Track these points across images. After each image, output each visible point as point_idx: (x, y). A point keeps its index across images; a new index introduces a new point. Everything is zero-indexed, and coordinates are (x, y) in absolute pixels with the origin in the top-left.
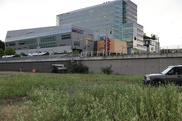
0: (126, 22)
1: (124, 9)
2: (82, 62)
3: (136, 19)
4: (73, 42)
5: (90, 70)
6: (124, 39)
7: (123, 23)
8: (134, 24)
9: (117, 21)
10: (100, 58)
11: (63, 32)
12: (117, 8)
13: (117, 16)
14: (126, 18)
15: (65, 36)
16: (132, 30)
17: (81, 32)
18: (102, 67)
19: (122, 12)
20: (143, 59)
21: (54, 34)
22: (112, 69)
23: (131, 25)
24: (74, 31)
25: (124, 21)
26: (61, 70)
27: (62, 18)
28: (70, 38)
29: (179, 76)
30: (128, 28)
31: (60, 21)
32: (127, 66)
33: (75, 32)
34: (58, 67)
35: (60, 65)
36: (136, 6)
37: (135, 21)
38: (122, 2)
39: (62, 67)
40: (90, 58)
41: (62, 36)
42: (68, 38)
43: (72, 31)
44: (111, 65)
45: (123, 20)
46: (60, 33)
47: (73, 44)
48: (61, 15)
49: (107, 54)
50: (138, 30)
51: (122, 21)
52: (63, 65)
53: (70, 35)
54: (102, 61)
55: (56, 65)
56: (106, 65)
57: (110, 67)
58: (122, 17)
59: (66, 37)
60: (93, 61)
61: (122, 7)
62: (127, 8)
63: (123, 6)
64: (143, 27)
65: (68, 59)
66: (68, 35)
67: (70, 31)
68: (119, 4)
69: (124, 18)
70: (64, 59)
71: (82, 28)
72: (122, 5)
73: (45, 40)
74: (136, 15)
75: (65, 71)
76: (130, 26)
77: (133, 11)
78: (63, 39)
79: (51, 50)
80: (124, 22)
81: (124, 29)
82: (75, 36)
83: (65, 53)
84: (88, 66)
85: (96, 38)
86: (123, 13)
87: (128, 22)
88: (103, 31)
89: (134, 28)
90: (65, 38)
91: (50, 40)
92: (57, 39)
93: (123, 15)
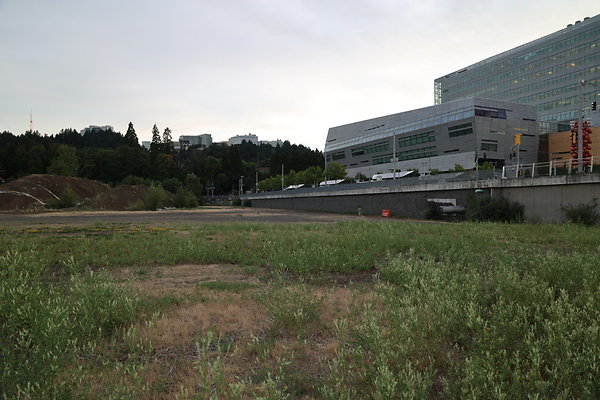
2: (505, 193)
4: (479, 142)
5: (527, 213)
10: (560, 181)
11: (452, 119)
15: (456, 127)
17: (500, 114)
18: (565, 204)
21: (431, 125)
24: (480, 113)
26: (450, 214)
27: (448, 85)
28: (470, 131)
31: (444, 91)
33: (484, 115)
34: (442, 204)
35: (448, 201)
39: (451, 205)
40: (528, 182)
41: (450, 129)
42: (465, 132)
43: (476, 114)
44: (595, 200)
46: (446, 122)
47: (480, 146)
48: (446, 76)
49: (580, 169)
52: (454, 201)
53: (470, 124)
54: (564, 188)
55: (436, 200)
56: (579, 199)
57: (592, 204)
59: (461, 130)
60: (537, 189)
65: (468, 185)
66: (464, 126)
67: (472, 114)
70: (457, 186)
71: (503, 103)
73: (408, 143)
75: (460, 216)
78: (451, 135)
79: (423, 165)
82: (483, 128)
83: (458, 169)
84: (521, 202)
85: (544, 127)
88: (566, 105)
90: (457, 134)
91: (420, 140)
92: (437, 138)
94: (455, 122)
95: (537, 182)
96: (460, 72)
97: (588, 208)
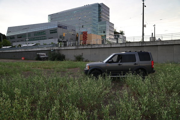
0: (101, 21)
1: (99, 10)
3: (109, 19)
4: (59, 36)
5: (66, 57)
6: (100, 33)
7: (99, 21)
8: (107, 22)
9: (94, 19)
10: (74, 48)
11: (51, 28)
12: (94, 10)
13: (94, 16)
14: (101, 17)
15: (52, 30)
16: (106, 27)
17: (65, 27)
18: (75, 55)
19: (98, 13)
20: (107, 48)
21: (44, 29)
22: (83, 57)
23: (105, 23)
25: (100, 19)
27: (52, 17)
28: (56, 32)
29: (119, 65)
30: (102, 25)
31: (51, 19)
32: (95, 54)
33: (60, 28)
34: (41, 55)
36: (109, 9)
37: (108, 20)
38: (98, 5)
39: (44, 55)
40: (66, 48)
41: (50, 31)
42: (55, 32)
43: (58, 27)
44: (82, 53)
46: (49, 28)
47: (59, 37)
48: (52, 15)
50: (110, 26)
51: (98, 20)
52: (45, 54)
53: (56, 30)
54: (75, 50)
56: (79, 53)
57: (82, 55)
58: (98, 16)
59: (53, 31)
60: (68, 50)
61: (98, 9)
62: (101, 10)
64: (113, 24)
65: (49, 49)
66: (54, 30)
68: (95, 7)
69: (100, 17)
70: (46, 49)
71: (66, 24)
72: (98, 7)
73: (37, 35)
74: (109, 16)
75: (47, 59)
76: (104, 24)
77: (107, 12)
78: (51, 33)
79: (42, 42)
81: (99, 26)
82: (60, 31)
83: (52, 44)
84: (64, 54)
86: (99, 14)
87: (103, 21)
89: (107, 25)
90: (52, 33)
91: (41, 34)
92: (46, 33)
93: (99, 16)
94: (52, 29)
95: (68, 48)
96: (56, 14)
97: (81, 56)
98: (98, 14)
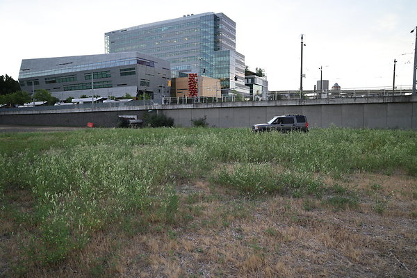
0: (219, 49)
1: (216, 28)
3: (234, 44)
4: (139, 80)
6: (217, 75)
7: (215, 50)
8: (231, 52)
9: (205, 46)
10: (190, 106)
11: (122, 64)
12: (206, 26)
13: (205, 39)
14: (219, 41)
15: (125, 70)
16: (229, 62)
17: (150, 64)
18: (193, 118)
19: (212, 33)
20: (247, 108)
21: (108, 66)
23: (227, 54)
24: (140, 62)
26: (134, 124)
28: (134, 73)
30: (222, 58)
31: (111, 42)
32: (227, 117)
33: (142, 64)
34: (128, 119)
35: (132, 117)
36: (234, 24)
37: (233, 47)
38: (213, 18)
39: (134, 119)
40: (175, 107)
41: (121, 70)
42: (131, 73)
43: (137, 62)
44: (205, 116)
45: (215, 45)
46: (118, 65)
47: (139, 83)
48: (113, 32)
49: (199, 100)
50: (237, 61)
51: (212, 47)
53: (134, 69)
54: (193, 110)
55: (124, 117)
56: (199, 115)
57: (204, 118)
58: (213, 40)
59: (128, 72)
60: (180, 110)
61: (212, 25)
62: (220, 27)
63: (215, 24)
64: (244, 57)
65: (144, 108)
66: (130, 69)
67: (135, 62)
68: (208, 21)
69: (216, 42)
70: (137, 108)
71: (153, 57)
72: (213, 21)
74: (235, 38)
75: (139, 125)
76: (225, 56)
77: (230, 32)
78: (122, 74)
80: (216, 48)
81: (216, 60)
82: (142, 71)
83: (128, 97)
84: (173, 117)
85: (174, 74)
86: (215, 35)
87: (223, 49)
88: (183, 61)
89: (231, 58)
90: (126, 74)
91: (100, 76)
92: (112, 75)
93: (215, 38)
94: (125, 66)
95: (180, 107)
96: (122, 31)
97: (203, 120)
98: (213, 36)
